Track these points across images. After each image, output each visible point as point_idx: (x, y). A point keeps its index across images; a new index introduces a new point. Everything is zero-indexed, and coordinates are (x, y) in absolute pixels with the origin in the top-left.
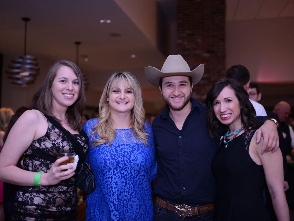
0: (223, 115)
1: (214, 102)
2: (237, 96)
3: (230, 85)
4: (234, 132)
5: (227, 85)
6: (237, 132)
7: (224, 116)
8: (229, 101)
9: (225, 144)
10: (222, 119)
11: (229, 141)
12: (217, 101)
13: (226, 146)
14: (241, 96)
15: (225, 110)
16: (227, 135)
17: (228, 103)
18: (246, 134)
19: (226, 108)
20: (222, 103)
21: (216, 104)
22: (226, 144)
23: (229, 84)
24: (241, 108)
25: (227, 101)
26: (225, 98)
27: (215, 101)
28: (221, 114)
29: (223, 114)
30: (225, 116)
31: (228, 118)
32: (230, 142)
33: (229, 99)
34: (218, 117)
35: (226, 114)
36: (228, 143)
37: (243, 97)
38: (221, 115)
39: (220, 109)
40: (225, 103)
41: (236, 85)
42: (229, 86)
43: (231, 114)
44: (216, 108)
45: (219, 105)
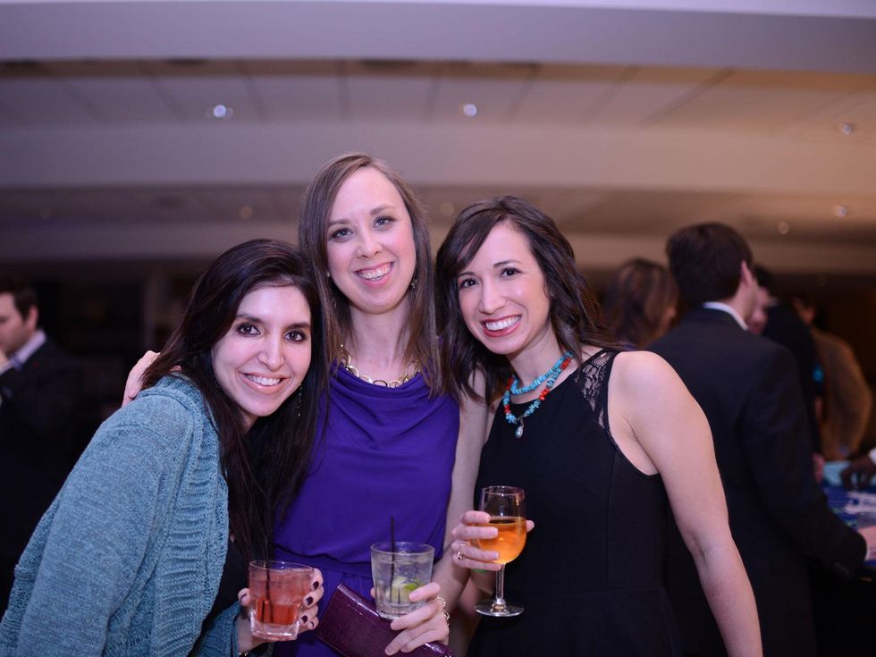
0: (491, 321)
1: (462, 279)
2: (537, 254)
3: (513, 219)
4: (536, 378)
5: (501, 219)
6: (547, 376)
7: (494, 326)
8: (511, 272)
9: (514, 427)
10: (490, 334)
11: (527, 413)
12: (471, 274)
13: (520, 432)
14: (549, 257)
15: (501, 303)
16: (514, 389)
17: (507, 280)
18: (585, 374)
19: (502, 297)
20: (488, 280)
21: (466, 284)
22: (519, 424)
23: (509, 215)
24: (551, 297)
25: (505, 274)
26: (497, 262)
27: (463, 274)
28: (486, 318)
29: (491, 317)
30: (501, 325)
31: (508, 331)
32: (531, 414)
33: (511, 265)
34: (476, 330)
35: (502, 319)
36: (525, 419)
37: (556, 258)
38: (484, 323)
39: (481, 302)
40: (497, 280)
41: (532, 218)
42: (508, 222)
43: (520, 316)
44: (469, 300)
45: (476, 289)
